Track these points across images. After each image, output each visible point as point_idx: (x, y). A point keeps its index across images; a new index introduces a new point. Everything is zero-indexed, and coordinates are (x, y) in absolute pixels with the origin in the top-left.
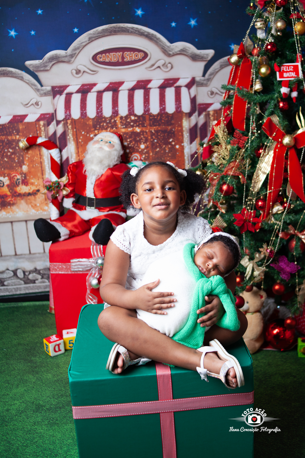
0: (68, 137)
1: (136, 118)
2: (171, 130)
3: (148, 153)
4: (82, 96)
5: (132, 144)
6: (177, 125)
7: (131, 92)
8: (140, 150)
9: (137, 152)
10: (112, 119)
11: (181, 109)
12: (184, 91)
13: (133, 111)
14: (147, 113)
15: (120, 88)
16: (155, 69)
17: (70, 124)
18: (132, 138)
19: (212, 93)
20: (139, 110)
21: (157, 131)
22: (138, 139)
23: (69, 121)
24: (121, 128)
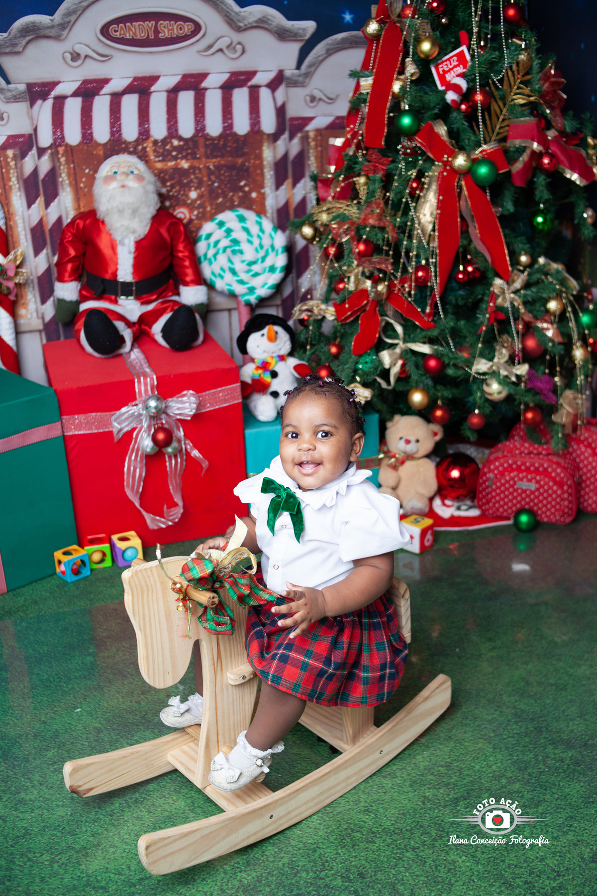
0: (60, 180)
1: (181, 143)
2: (243, 164)
3: (202, 206)
4: (83, 102)
5: (176, 192)
6: (252, 157)
7: (172, 94)
8: (189, 202)
9: (184, 204)
10: (138, 145)
11: (259, 128)
12: (265, 94)
13: (177, 130)
14: (200, 135)
15: (153, 89)
16: (213, 54)
17: (63, 156)
18: (176, 180)
19: (313, 99)
20: (186, 128)
21: (218, 167)
22: (185, 181)
23: (61, 150)
24: (156, 162)
